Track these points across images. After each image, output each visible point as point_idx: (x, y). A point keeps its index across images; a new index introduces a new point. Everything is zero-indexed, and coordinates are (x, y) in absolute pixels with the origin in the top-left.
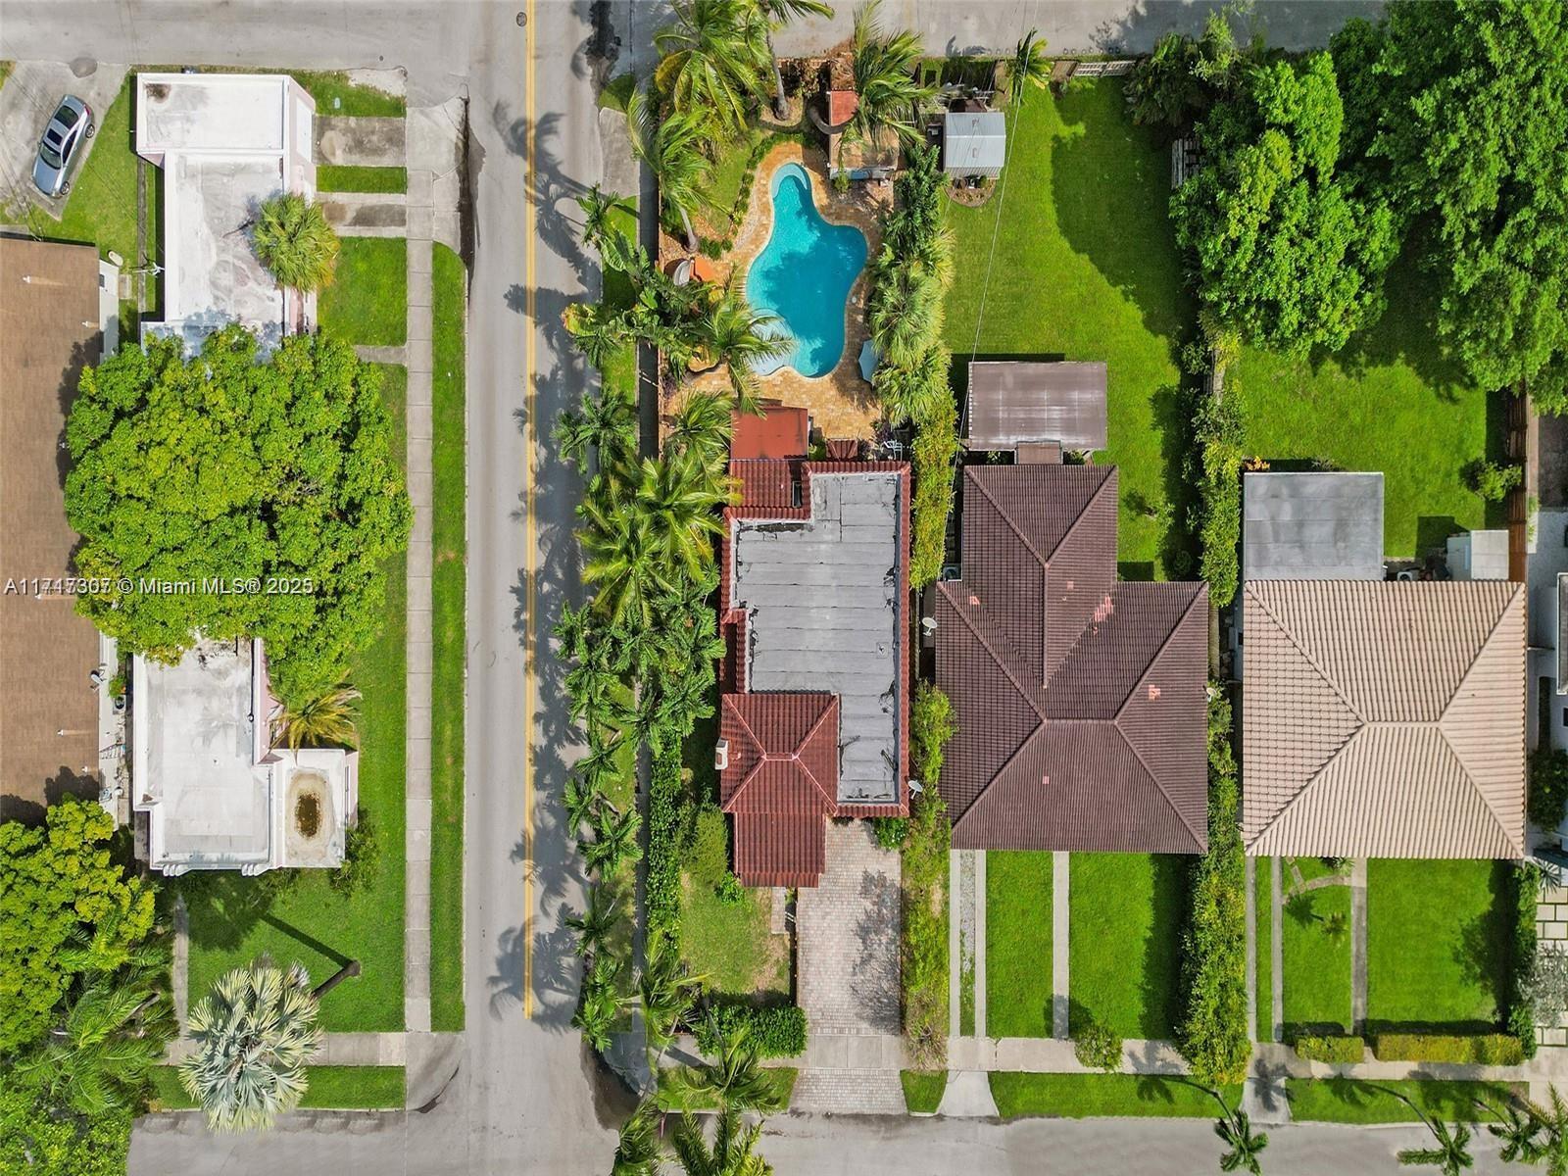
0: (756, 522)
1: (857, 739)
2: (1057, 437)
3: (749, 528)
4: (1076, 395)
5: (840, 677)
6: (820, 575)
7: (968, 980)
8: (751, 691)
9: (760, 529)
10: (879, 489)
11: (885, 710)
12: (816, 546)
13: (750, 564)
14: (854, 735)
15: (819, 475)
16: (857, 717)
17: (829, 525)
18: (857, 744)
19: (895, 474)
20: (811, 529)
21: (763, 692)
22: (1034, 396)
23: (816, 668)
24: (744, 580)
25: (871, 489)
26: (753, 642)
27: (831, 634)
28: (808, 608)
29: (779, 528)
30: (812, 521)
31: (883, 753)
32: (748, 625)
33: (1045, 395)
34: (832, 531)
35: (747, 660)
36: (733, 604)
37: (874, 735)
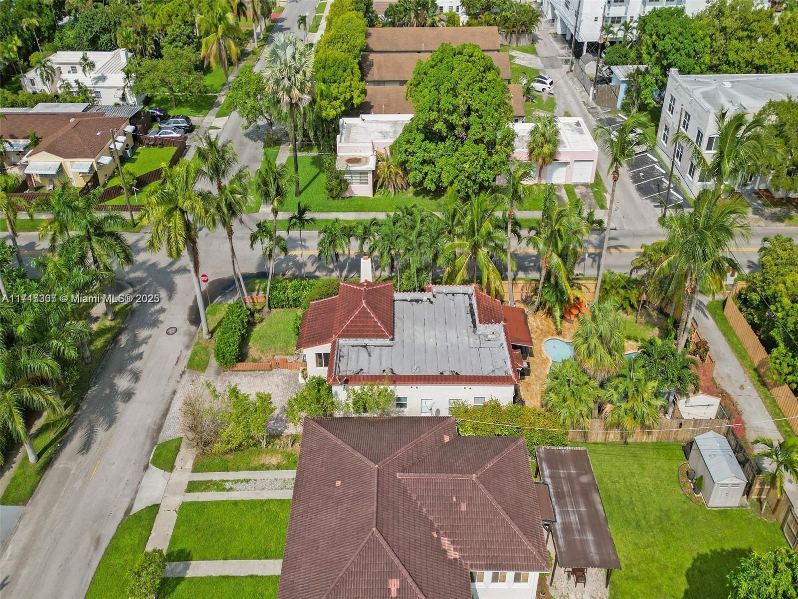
0: (474, 302)
1: (370, 355)
2: (559, 519)
3: (470, 299)
4: (590, 537)
6: (452, 336)
7: (220, 486)
9: (471, 305)
10: (501, 368)
11: (384, 371)
12: (466, 334)
13: (453, 300)
14: (372, 354)
15: (502, 328)
16: (381, 356)
17: (478, 342)
18: (367, 355)
22: (580, 500)
23: (406, 334)
24: (446, 297)
27: (423, 342)
28: (435, 330)
29: (473, 315)
31: (362, 370)
33: (583, 509)
34: (474, 343)
37: (371, 364)
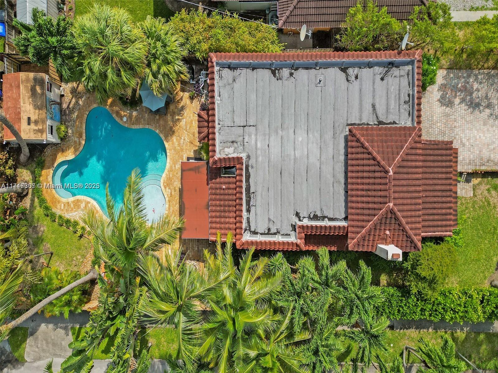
0: (245, 214)
1: (374, 107)
3: (249, 221)
5: (336, 125)
6: (275, 147)
8: (346, 219)
9: (248, 211)
10: (225, 85)
11: (356, 77)
12: (259, 152)
14: (371, 109)
15: (217, 149)
17: (246, 138)
18: (377, 107)
19: (216, 68)
20: (248, 157)
21: (346, 207)
24: (279, 227)
25: (225, 94)
26: (316, 217)
27: (310, 136)
28: (295, 159)
29: (248, 190)
30: (244, 155)
32: (306, 222)
34: (250, 135)
35: (326, 223)
36: (292, 239)
37: (371, 88)
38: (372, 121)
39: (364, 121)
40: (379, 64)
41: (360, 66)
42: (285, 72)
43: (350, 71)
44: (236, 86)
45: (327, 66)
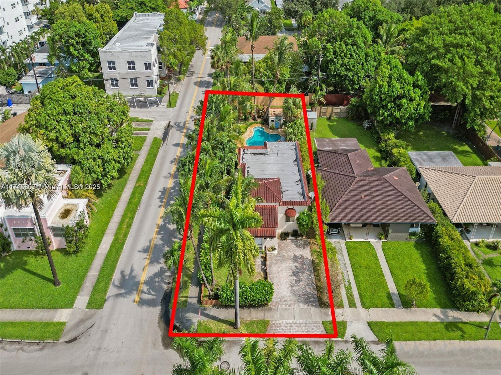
7: (348, 288)
38: (282, 190)
39: (282, 187)
40: (303, 192)
41: (302, 185)
42: (296, 163)
43: (299, 182)
44: (290, 150)
45: (300, 175)
